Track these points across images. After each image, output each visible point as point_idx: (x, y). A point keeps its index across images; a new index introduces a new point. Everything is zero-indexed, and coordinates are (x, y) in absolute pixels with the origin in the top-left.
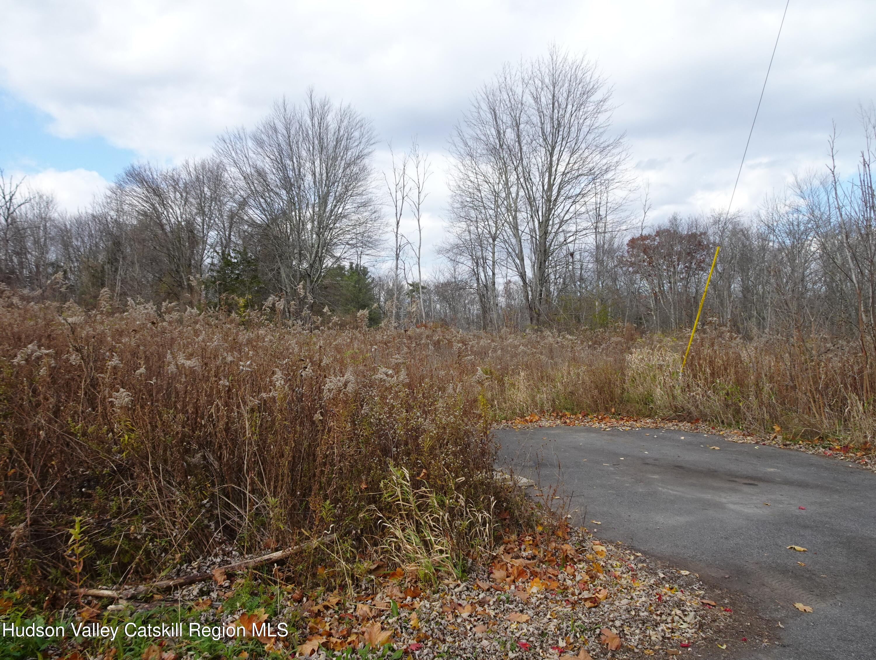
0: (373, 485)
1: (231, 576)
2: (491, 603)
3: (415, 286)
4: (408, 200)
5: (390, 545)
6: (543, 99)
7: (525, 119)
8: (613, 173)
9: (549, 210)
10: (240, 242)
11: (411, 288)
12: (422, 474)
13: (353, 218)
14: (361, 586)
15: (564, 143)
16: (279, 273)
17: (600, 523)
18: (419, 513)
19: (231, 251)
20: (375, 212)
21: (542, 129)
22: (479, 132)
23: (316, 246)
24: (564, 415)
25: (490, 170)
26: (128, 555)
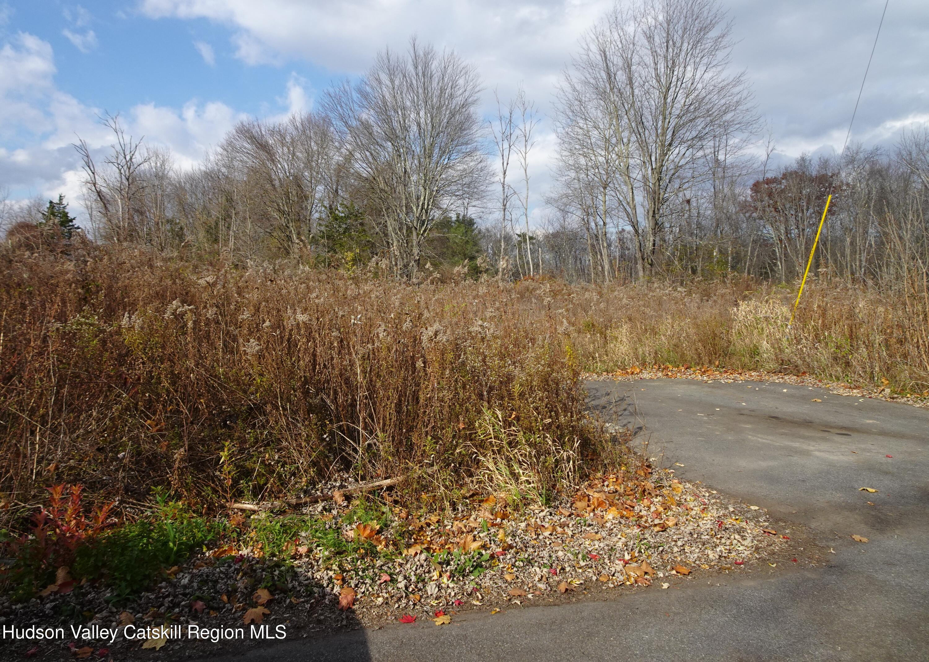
0: (470, 425)
1: (348, 498)
2: (570, 525)
3: (523, 236)
4: (515, 149)
5: (484, 476)
6: (657, 38)
7: (637, 59)
8: (732, 114)
9: (664, 155)
10: (347, 196)
11: (519, 239)
12: (513, 416)
13: (459, 168)
14: (458, 509)
15: (679, 83)
16: (386, 226)
17: (683, 465)
18: (509, 449)
19: (339, 206)
20: (481, 162)
21: (656, 69)
22: (588, 76)
23: (422, 198)
24: (666, 368)
25: (600, 115)
26: (264, 478)
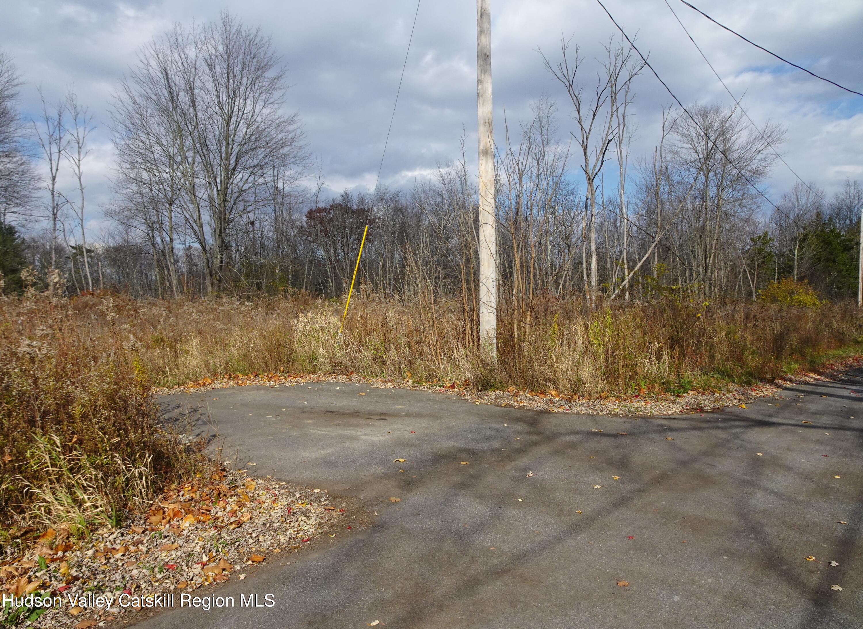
0: (19, 457)
2: (145, 542)
3: (79, 249)
4: (66, 154)
5: (39, 510)
6: (218, 68)
7: (199, 84)
8: (288, 148)
9: (228, 178)
11: (74, 251)
12: (75, 440)
15: (240, 114)
17: (254, 465)
18: (71, 476)
21: (218, 97)
22: (149, 91)
24: (237, 377)
25: (163, 131)
